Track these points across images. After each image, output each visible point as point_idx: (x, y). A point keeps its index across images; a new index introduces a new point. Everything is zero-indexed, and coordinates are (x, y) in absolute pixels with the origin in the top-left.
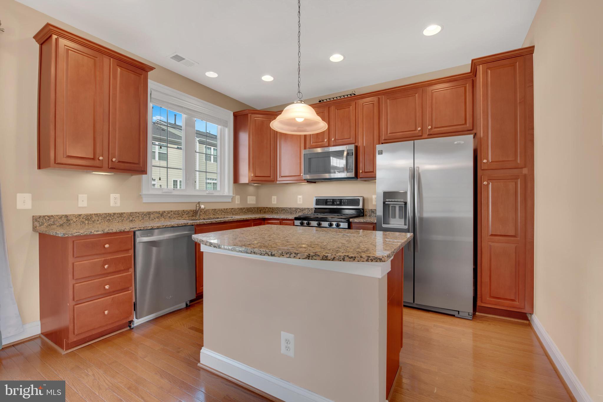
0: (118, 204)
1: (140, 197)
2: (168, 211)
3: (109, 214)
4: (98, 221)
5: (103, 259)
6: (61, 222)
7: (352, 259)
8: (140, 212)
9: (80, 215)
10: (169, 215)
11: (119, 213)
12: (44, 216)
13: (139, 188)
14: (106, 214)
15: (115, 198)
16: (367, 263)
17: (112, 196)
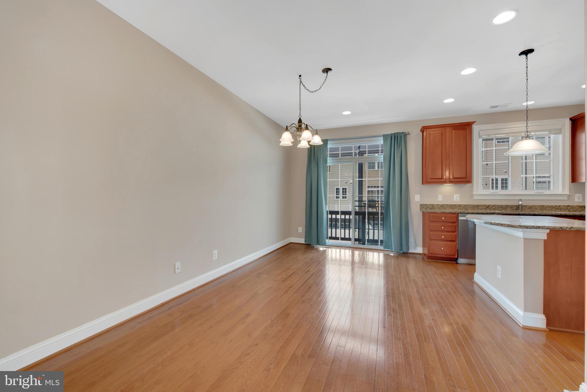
0: (459, 200)
1: (472, 196)
2: (493, 205)
3: (453, 205)
4: (447, 208)
5: (441, 224)
6: (431, 207)
7: (501, 225)
8: (472, 205)
9: (439, 205)
10: (494, 208)
11: (458, 205)
12: (424, 204)
13: (472, 190)
14: (451, 205)
15: (457, 197)
16: (508, 227)
17: (455, 196)
